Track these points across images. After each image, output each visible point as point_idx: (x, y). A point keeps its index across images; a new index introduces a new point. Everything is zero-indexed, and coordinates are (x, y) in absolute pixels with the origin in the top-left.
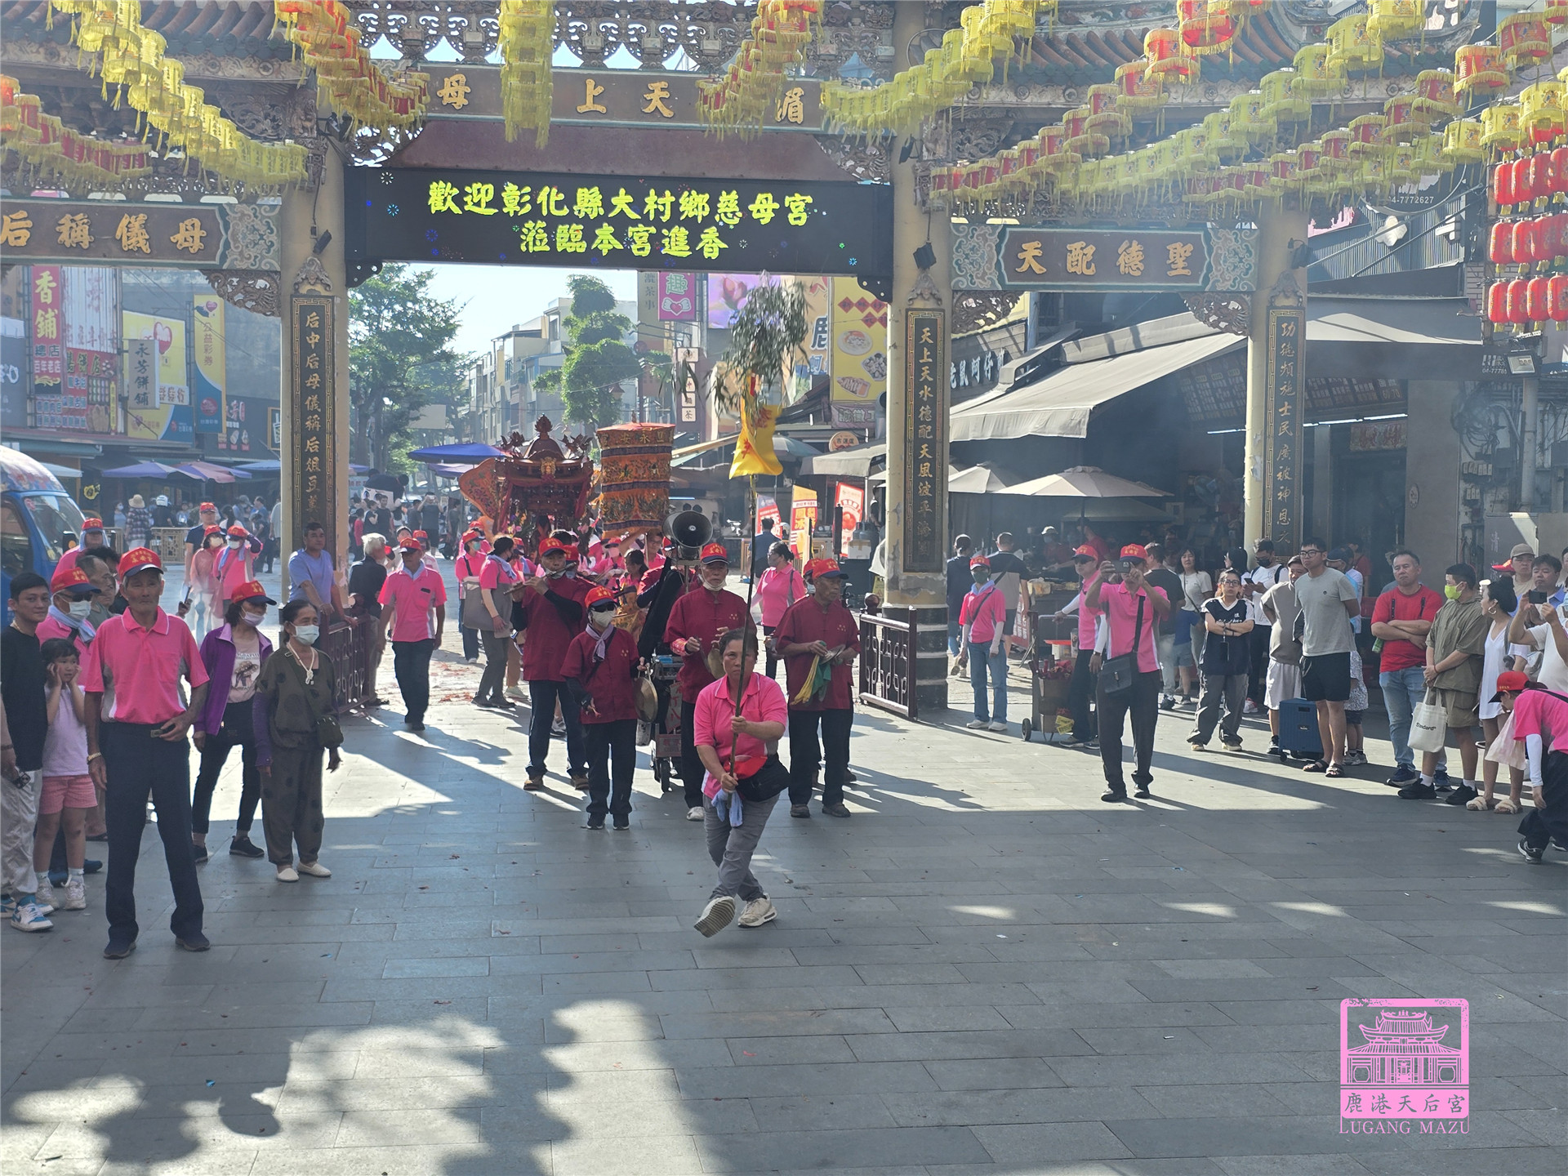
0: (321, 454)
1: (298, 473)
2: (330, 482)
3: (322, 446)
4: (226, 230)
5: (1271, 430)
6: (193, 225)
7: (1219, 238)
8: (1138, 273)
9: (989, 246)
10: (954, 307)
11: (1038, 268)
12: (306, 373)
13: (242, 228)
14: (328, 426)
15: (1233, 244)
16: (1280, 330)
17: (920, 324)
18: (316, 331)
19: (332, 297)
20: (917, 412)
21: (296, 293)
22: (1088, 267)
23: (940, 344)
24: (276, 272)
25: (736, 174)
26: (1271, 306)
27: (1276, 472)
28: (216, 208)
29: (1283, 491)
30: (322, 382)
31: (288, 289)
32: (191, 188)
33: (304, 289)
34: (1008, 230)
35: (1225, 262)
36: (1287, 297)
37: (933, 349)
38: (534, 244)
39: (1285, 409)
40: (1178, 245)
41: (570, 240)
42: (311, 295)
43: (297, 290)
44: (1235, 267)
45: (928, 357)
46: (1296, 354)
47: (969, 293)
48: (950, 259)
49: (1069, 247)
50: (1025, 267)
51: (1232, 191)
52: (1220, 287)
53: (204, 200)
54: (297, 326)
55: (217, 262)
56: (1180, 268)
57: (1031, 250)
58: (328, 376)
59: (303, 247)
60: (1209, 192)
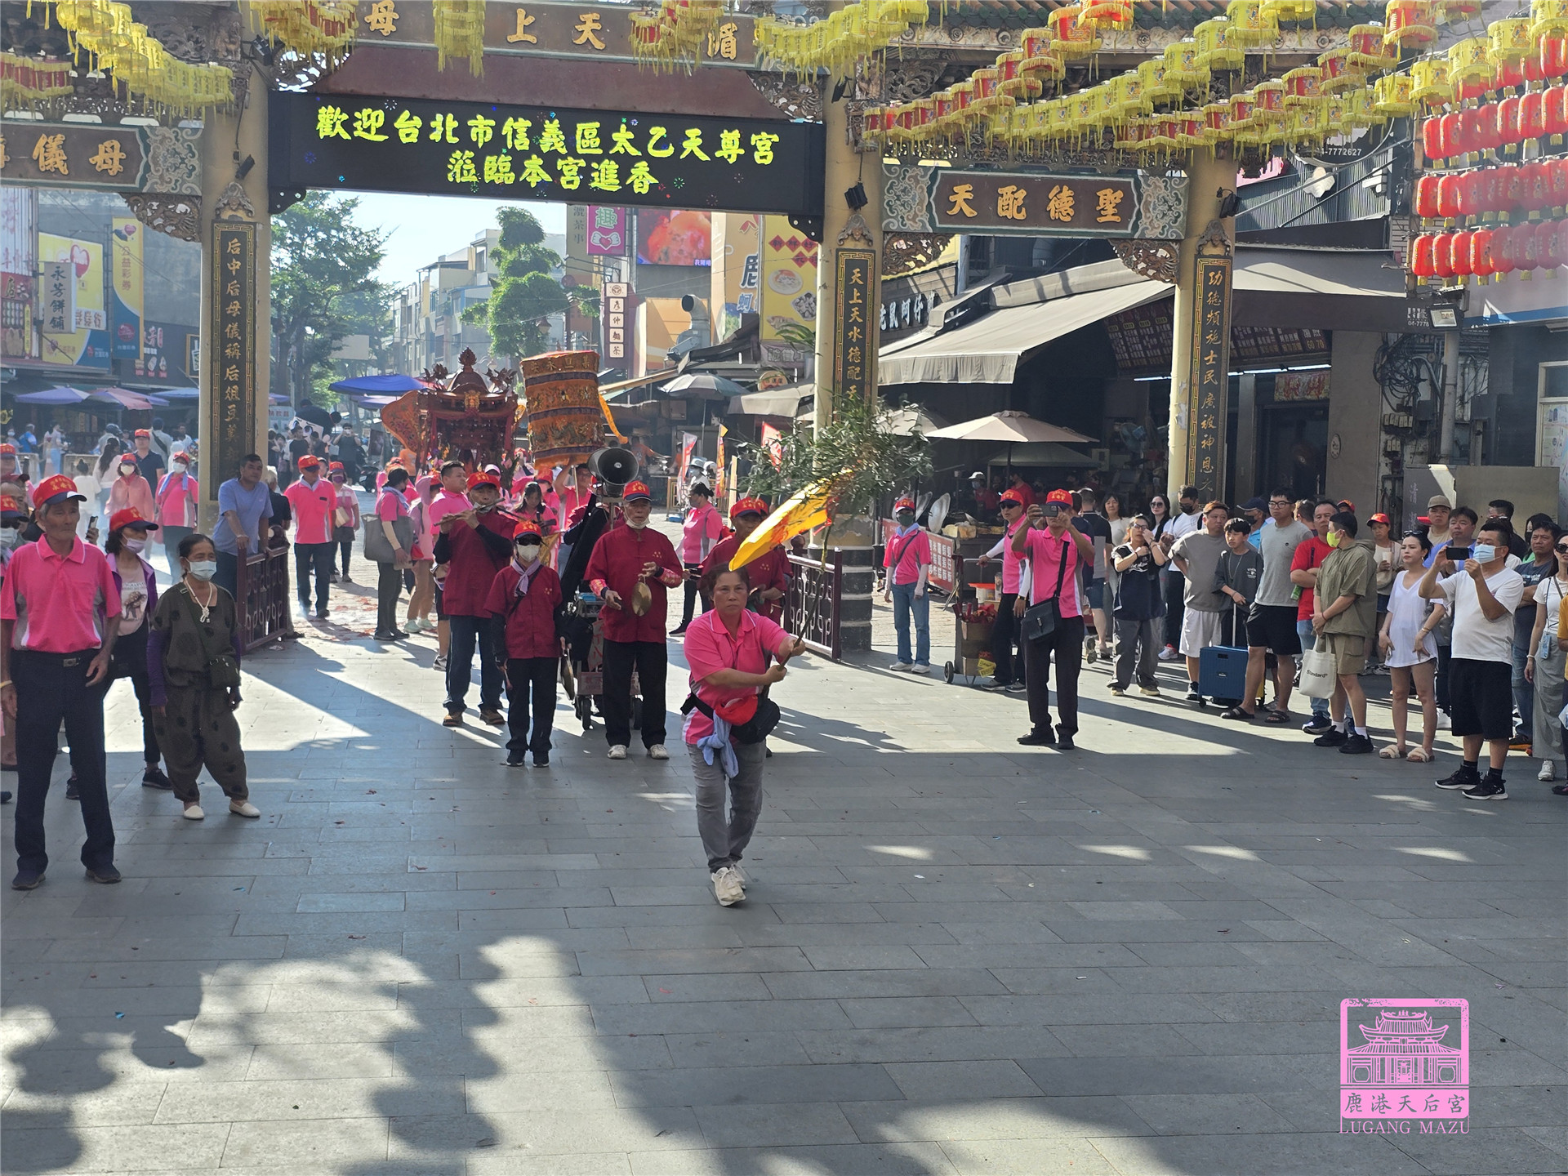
0: (241, 382)
1: (217, 402)
2: (249, 411)
3: (242, 375)
4: (147, 152)
5: (1196, 379)
6: (112, 147)
7: (1149, 186)
8: (1068, 219)
9: (921, 187)
10: (884, 248)
11: (969, 212)
12: (227, 300)
13: (162, 151)
14: (248, 355)
15: (1163, 192)
16: (1207, 279)
17: (850, 264)
18: (237, 257)
19: (254, 224)
20: (846, 354)
21: (217, 219)
22: (1019, 211)
23: (870, 287)
24: (197, 197)
25: (668, 109)
26: (1199, 254)
27: (1200, 420)
28: (136, 130)
29: (1207, 439)
30: (243, 310)
31: (209, 214)
32: (111, 109)
33: (226, 215)
34: (940, 172)
35: (1154, 209)
36: (1215, 246)
37: (863, 289)
38: (462, 175)
39: (1211, 357)
40: (1109, 191)
41: (498, 171)
42: (232, 221)
43: (218, 216)
44: (1164, 215)
45: (858, 298)
46: (1222, 303)
47: (899, 235)
48: (882, 200)
49: (1000, 191)
50: (956, 210)
51: (1164, 139)
52: (1149, 234)
53: (124, 121)
54: (217, 251)
55: (137, 185)
56: (1109, 215)
57: (962, 193)
58: (249, 304)
59: (225, 172)
60: (1140, 139)
